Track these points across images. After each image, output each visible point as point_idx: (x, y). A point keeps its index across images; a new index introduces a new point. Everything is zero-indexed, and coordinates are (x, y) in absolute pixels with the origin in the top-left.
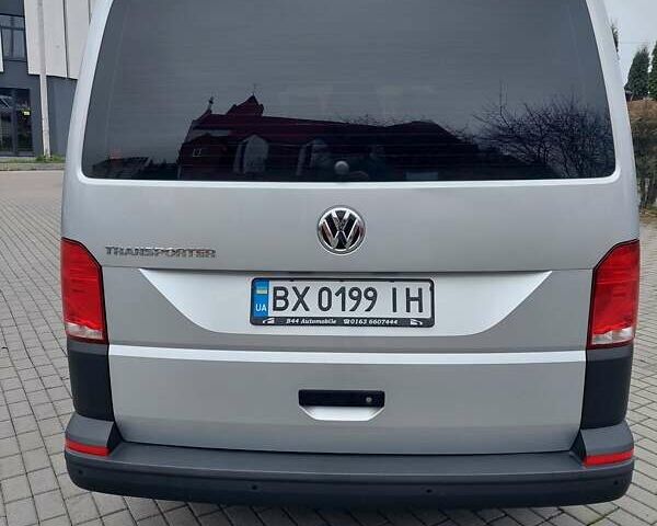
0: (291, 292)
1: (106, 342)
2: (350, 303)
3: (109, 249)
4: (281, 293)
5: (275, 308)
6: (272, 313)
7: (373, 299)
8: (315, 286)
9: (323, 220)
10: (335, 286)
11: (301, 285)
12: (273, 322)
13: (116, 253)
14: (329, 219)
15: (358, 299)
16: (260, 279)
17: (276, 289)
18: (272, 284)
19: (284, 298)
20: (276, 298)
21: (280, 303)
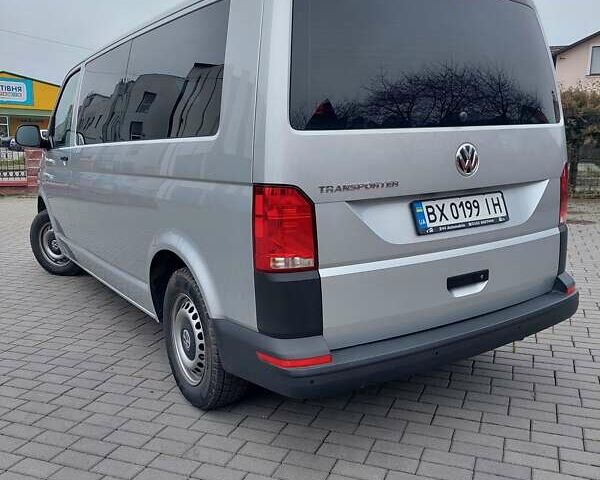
0: (436, 208)
1: (316, 267)
2: (468, 212)
3: (322, 188)
4: (430, 210)
5: (431, 221)
6: (429, 225)
7: (478, 207)
8: (448, 202)
9: (458, 153)
10: (457, 201)
11: (440, 203)
12: (432, 231)
13: (327, 191)
14: (462, 152)
15: (470, 208)
16: (414, 202)
17: (427, 207)
18: (424, 204)
19: (433, 213)
20: (429, 214)
21: (432, 217)
